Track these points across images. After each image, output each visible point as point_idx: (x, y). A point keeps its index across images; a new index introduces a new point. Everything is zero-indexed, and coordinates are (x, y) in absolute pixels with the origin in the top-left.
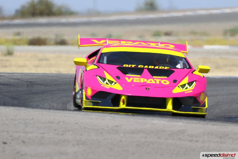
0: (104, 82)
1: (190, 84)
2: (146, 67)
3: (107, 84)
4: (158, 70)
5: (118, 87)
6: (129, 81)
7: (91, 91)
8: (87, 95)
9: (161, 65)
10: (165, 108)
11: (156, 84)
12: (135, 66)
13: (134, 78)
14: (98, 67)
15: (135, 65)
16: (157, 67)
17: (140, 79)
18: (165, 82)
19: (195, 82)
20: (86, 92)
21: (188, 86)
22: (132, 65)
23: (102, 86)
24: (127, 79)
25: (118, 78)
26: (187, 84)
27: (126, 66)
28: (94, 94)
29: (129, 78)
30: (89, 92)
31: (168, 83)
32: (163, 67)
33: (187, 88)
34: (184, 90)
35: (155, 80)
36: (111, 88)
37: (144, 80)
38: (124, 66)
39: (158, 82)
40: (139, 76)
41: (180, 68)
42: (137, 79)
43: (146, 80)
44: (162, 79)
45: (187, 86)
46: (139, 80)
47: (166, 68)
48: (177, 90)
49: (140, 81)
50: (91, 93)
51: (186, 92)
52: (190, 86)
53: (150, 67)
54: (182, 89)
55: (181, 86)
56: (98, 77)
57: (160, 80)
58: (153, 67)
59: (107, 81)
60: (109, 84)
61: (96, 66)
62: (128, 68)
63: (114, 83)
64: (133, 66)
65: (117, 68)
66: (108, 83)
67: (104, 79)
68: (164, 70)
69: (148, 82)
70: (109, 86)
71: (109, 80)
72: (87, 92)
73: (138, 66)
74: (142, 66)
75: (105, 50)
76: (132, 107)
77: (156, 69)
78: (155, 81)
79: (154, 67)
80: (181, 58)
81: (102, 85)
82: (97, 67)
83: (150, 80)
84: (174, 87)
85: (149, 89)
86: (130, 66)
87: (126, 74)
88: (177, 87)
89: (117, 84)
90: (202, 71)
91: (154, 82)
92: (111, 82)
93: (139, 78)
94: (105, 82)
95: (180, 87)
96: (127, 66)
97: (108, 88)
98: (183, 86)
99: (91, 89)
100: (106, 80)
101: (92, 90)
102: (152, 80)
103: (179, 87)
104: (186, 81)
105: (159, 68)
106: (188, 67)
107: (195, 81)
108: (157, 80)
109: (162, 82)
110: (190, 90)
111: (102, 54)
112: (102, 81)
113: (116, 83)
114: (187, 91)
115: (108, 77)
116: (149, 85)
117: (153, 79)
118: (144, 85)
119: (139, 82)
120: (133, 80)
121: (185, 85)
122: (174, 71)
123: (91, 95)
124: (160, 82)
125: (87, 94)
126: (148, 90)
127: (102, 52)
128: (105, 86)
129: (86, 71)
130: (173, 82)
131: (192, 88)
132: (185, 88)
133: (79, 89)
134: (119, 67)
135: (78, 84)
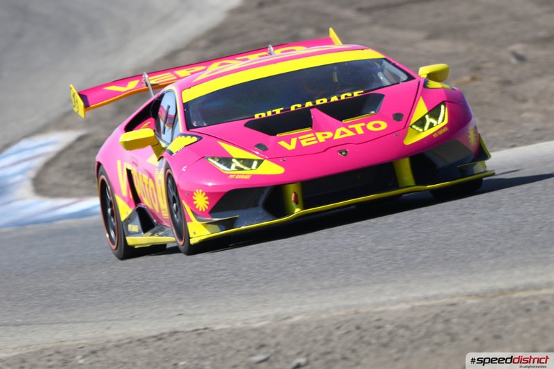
0: (229, 167)
1: (434, 113)
2: (309, 104)
3: (239, 169)
4: (340, 102)
5: (270, 169)
7: (207, 198)
8: (196, 212)
9: (346, 90)
10: (397, 185)
11: (358, 136)
12: (281, 111)
13: (300, 138)
14: (200, 138)
15: (282, 109)
16: (334, 99)
17: (315, 136)
18: (378, 126)
19: (443, 107)
20: (193, 206)
21: (433, 120)
22: (273, 111)
23: (231, 176)
24: (283, 143)
25: (261, 147)
26: (427, 117)
27: (260, 116)
28: (214, 204)
29: (287, 140)
30: (201, 202)
31: (384, 125)
32: (349, 95)
33: (431, 125)
34: (426, 133)
35: (350, 127)
36: (254, 176)
37: (324, 135)
38: (257, 116)
39: (360, 131)
40: (309, 129)
41: (389, 84)
43: (329, 135)
44: (367, 121)
45: (429, 120)
46: (314, 138)
47: (356, 94)
48: (415, 137)
49: (317, 139)
50: (208, 203)
51: (434, 136)
52: (436, 118)
53: (318, 102)
54: (421, 130)
55: (415, 124)
56: (210, 160)
57: (363, 124)
58: (325, 101)
59: (236, 163)
60: (245, 168)
61: (192, 136)
62: (267, 118)
63: (255, 163)
64: (278, 111)
65: (246, 125)
66: (242, 167)
67: (227, 160)
68: (353, 99)
69: (338, 136)
70: (247, 173)
71: (239, 160)
72: (195, 203)
73: (290, 109)
74: (299, 106)
75: (190, 95)
77: (335, 102)
78: (353, 130)
79: (329, 100)
80: (379, 61)
81: (229, 174)
82: (195, 139)
83: (338, 131)
84: (404, 131)
86: (269, 113)
87: (275, 135)
88: (409, 130)
89: (266, 162)
92: (248, 163)
93: (312, 135)
94: (233, 167)
95: (414, 126)
96: (263, 115)
97: (248, 177)
98: (421, 123)
99: (204, 194)
100: (234, 160)
101: (208, 194)
102: (343, 129)
103: (411, 127)
104: (421, 109)
105: (339, 98)
107: (443, 103)
108: (356, 126)
109: (370, 126)
110: (439, 127)
112: (225, 168)
113: (260, 162)
114: (436, 132)
115: (235, 152)
116: (344, 142)
117: (346, 126)
118: (330, 145)
119: (316, 142)
121: (423, 119)
122: (384, 96)
123: (207, 207)
124: (364, 128)
125: (197, 207)
126: (345, 155)
127: (184, 101)
128: (237, 177)
129: (171, 153)
130: (395, 119)
131: (443, 121)
132: (426, 127)
133: (130, 211)
134: (248, 122)
135: (123, 198)
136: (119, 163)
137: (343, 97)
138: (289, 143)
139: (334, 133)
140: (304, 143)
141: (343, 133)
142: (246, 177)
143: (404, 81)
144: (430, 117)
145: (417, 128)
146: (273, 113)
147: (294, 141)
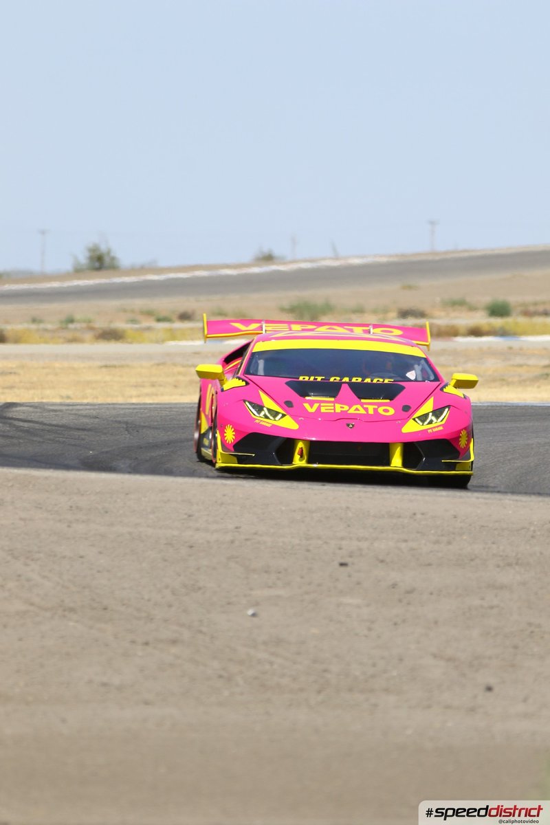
0: (259, 413)
1: (437, 412)
2: (346, 379)
3: (266, 417)
4: (371, 385)
5: (288, 424)
6: (312, 410)
7: (234, 433)
8: (225, 442)
9: (376, 374)
10: (388, 464)
11: (368, 415)
12: (322, 379)
13: (322, 404)
14: (247, 384)
15: (324, 378)
16: (368, 380)
17: (334, 406)
18: (386, 411)
19: (447, 409)
20: (223, 437)
21: (434, 418)
22: (316, 377)
23: (257, 421)
24: (307, 406)
25: (288, 405)
26: (431, 414)
27: (304, 379)
28: (240, 439)
29: (311, 403)
30: (230, 435)
31: (392, 411)
32: (381, 380)
33: (431, 422)
34: (426, 427)
35: (365, 406)
36: (274, 426)
37: (341, 407)
38: (301, 378)
39: (371, 412)
40: (332, 399)
41: (415, 379)
42: (326, 405)
43: (346, 408)
44: (380, 405)
45: (431, 417)
46: (332, 408)
47: (386, 381)
48: (412, 427)
49: (334, 409)
50: (234, 437)
51: (429, 431)
52: (437, 417)
53: (354, 380)
54: (421, 424)
55: (418, 418)
56: (247, 403)
57: (376, 407)
58: (360, 380)
59: (266, 412)
60: (271, 417)
61: (243, 380)
62: (308, 383)
63: (280, 415)
64: (319, 379)
65: (287, 383)
66: (269, 415)
67: (259, 408)
68: (383, 385)
69: (352, 411)
70: (269, 422)
71: (269, 410)
72: (225, 435)
73: (329, 380)
74: (338, 378)
75: (259, 347)
76: (319, 463)
77: (367, 383)
78: (366, 410)
79: (363, 380)
80: (417, 359)
81: (256, 419)
82: (244, 383)
83: (355, 407)
84: (405, 421)
85: (353, 425)
86: (312, 379)
87: (305, 397)
88: (411, 421)
89: (288, 418)
90: (460, 384)
91: (362, 411)
92: (275, 414)
93: (333, 405)
94: (263, 413)
95: (417, 420)
96: (307, 378)
97: (269, 425)
98: (423, 418)
99: (233, 429)
100: (265, 409)
101: (235, 431)
102: (359, 407)
103: (414, 419)
104: (428, 407)
105: (372, 381)
106: (432, 378)
107: (448, 406)
108: (369, 407)
109: (381, 410)
110: (436, 425)
111: (253, 354)
112: (255, 413)
113: (284, 416)
114: (431, 428)
115: (268, 402)
116: (354, 417)
117: (362, 405)
118: (343, 417)
119: (333, 411)
120: (319, 408)
121: (426, 416)
122: (404, 388)
123: (233, 441)
124: (375, 410)
125: (226, 439)
126: (351, 428)
127: (253, 351)
128: (261, 423)
129: (222, 390)
130: (403, 410)
131: (442, 421)
132: (426, 423)
133: (207, 428)
134: (290, 381)
135: (206, 416)
136: (210, 386)
137: (375, 381)
138: (312, 406)
139: (350, 407)
140: (323, 410)
141: (357, 409)
142: (268, 425)
143: (430, 381)
144: (432, 415)
145: (419, 422)
146: (315, 379)
147: (316, 406)
